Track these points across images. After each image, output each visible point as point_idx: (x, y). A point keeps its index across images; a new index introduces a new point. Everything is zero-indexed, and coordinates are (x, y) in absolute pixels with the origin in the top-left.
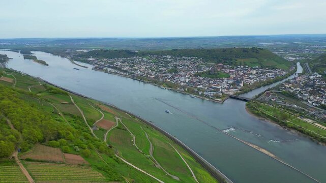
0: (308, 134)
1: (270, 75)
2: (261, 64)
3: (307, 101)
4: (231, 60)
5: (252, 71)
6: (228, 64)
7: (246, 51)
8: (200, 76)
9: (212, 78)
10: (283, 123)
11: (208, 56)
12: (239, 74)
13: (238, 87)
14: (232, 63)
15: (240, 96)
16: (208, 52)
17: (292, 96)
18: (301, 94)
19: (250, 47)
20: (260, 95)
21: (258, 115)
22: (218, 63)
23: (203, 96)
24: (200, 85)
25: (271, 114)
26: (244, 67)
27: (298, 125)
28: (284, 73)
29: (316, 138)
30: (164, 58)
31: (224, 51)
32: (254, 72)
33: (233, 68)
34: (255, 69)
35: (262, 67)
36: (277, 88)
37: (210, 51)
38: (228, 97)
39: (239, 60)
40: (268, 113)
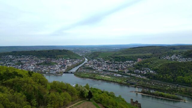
0: (106, 80)
1: (76, 62)
2: (70, 57)
3: (97, 69)
4: (54, 56)
5: (67, 61)
6: (53, 58)
7: (61, 51)
8: (40, 65)
9: (48, 65)
10: (94, 78)
11: (40, 54)
12: (61, 63)
13: (65, 68)
14: (55, 57)
15: (68, 71)
16: (39, 52)
17: (91, 69)
18: (94, 67)
19: (62, 49)
20: (78, 70)
21: (82, 77)
22: (47, 58)
23: (49, 74)
24: (43, 69)
25: (88, 76)
26: (62, 59)
27: (100, 78)
28: (82, 61)
29: (109, 81)
30: (7, 57)
31: (49, 51)
32: (68, 61)
33: (57, 60)
34: (68, 59)
35: (71, 59)
36: (83, 66)
37: (40, 52)
38: (63, 73)
39: (58, 56)
40: (86, 76)
